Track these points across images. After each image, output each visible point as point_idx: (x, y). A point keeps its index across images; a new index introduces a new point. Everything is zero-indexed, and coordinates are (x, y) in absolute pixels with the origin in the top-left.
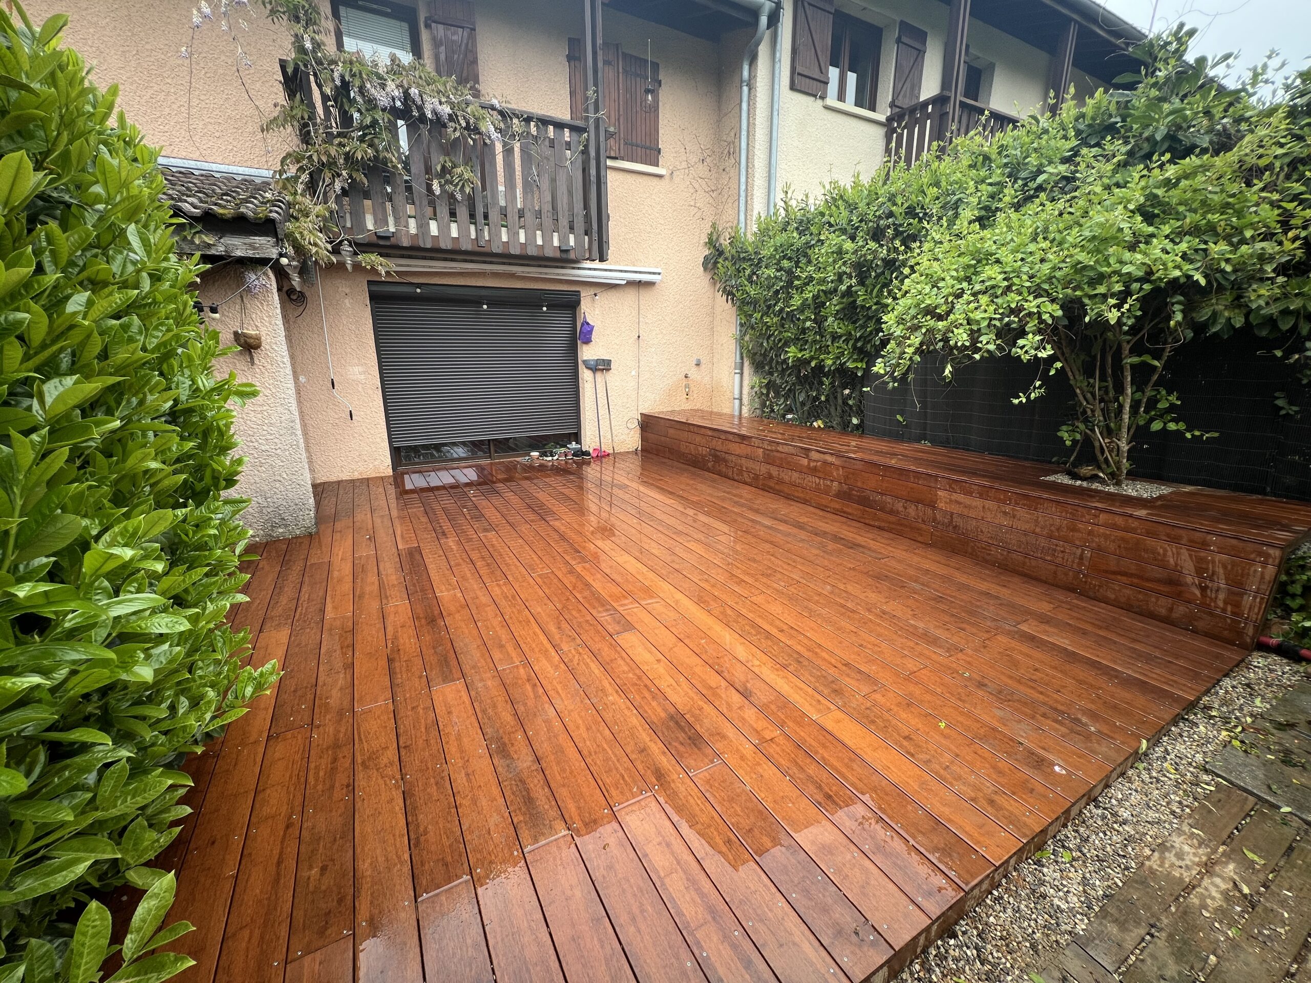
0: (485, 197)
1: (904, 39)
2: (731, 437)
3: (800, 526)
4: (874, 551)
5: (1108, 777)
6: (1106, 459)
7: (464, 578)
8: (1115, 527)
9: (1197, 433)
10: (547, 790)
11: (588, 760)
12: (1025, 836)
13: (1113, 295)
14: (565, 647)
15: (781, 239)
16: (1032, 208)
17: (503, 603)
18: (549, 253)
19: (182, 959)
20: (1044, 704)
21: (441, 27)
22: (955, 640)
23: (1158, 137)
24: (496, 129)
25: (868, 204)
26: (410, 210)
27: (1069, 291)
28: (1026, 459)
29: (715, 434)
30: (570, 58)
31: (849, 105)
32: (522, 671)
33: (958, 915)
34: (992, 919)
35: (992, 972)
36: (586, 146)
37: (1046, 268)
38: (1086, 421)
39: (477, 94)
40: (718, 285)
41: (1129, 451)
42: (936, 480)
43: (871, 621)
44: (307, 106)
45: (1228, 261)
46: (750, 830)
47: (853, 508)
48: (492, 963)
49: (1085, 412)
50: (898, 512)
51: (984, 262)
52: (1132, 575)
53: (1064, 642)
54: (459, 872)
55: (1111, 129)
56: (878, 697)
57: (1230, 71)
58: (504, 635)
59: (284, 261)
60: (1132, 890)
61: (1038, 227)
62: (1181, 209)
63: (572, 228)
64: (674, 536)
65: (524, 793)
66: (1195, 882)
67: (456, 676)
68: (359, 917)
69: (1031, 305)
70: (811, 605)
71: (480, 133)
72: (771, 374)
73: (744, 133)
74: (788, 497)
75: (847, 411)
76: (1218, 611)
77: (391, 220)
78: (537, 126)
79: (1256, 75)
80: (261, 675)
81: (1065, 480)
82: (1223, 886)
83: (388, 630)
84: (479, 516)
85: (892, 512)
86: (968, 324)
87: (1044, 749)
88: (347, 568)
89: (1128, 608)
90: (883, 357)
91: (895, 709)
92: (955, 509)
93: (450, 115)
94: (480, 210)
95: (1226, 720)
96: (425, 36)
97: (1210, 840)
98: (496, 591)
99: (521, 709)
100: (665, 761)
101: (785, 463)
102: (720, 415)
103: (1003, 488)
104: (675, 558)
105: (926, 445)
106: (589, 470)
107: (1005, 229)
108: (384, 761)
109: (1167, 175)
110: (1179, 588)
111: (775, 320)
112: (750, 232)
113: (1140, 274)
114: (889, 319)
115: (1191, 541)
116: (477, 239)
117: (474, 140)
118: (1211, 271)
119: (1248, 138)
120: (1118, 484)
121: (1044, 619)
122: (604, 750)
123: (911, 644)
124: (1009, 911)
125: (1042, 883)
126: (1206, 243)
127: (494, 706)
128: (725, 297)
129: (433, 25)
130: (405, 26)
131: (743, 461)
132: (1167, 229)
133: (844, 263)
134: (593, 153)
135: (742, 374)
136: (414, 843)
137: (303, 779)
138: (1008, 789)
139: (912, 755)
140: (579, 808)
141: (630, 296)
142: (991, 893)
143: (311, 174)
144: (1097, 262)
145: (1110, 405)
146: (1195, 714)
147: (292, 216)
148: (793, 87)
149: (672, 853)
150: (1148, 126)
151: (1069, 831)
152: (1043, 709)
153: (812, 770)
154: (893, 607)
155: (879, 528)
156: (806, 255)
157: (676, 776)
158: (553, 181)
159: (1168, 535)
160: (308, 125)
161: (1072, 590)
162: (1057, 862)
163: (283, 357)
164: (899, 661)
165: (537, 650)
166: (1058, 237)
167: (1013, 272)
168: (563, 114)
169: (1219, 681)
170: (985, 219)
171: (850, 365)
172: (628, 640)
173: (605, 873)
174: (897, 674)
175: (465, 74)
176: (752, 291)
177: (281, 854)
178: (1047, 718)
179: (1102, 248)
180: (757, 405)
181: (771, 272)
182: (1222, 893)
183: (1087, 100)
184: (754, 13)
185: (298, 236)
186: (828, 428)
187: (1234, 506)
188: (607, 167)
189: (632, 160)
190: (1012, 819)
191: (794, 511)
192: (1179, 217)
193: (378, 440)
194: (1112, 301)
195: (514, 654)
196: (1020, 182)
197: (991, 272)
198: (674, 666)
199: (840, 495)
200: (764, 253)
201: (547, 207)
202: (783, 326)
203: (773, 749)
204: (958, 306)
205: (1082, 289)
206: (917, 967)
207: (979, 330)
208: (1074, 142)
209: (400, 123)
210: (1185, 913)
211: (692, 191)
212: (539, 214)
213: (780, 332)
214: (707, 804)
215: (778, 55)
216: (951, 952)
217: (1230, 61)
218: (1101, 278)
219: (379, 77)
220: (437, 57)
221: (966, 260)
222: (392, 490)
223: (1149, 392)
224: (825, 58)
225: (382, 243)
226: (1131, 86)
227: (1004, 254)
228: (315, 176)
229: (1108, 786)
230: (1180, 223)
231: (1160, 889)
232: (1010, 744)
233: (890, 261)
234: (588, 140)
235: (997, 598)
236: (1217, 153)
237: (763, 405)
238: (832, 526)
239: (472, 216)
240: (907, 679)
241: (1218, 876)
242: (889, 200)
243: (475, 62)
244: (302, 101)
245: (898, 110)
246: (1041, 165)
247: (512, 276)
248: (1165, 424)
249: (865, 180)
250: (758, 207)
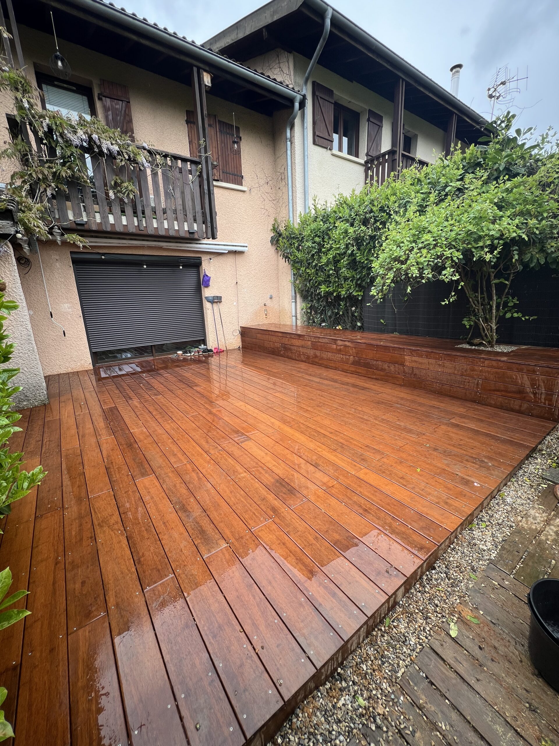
0: (142, 201)
1: (371, 119)
2: (293, 336)
3: (335, 381)
4: (375, 391)
5: (499, 486)
6: (486, 335)
7: (147, 421)
8: (492, 367)
9: (527, 318)
10: (212, 525)
11: (234, 508)
12: (464, 516)
13: (486, 247)
14: (212, 452)
15: (313, 226)
16: (444, 205)
17: (172, 432)
18: (182, 234)
19: (22, 612)
20: (466, 455)
21: (108, 100)
22: (420, 430)
23: (501, 169)
24: (147, 161)
25: (359, 206)
26: (96, 208)
27: (465, 245)
28: (448, 338)
29: (285, 335)
30: (188, 122)
31: (344, 154)
32: (188, 466)
33: (435, 559)
34: (451, 559)
35: (454, 583)
36: (201, 173)
37: (453, 234)
38: (475, 315)
39: (133, 140)
40: (280, 253)
41: (496, 329)
42: (404, 351)
43: (377, 424)
44: (26, 143)
45: (537, 228)
46: (327, 531)
47: (362, 370)
48: (193, 616)
49: (474, 311)
50: (385, 370)
51: (423, 232)
52: (502, 391)
53: (472, 426)
54: (167, 573)
55: (479, 165)
56: (385, 460)
57: (532, 136)
58: (175, 449)
59: (19, 236)
60: (514, 536)
61: (447, 214)
62: (515, 203)
63: (195, 220)
64: (267, 391)
65: (199, 528)
66: (542, 529)
67: (149, 473)
68: (109, 605)
69: (448, 253)
70: (345, 419)
71: (137, 163)
72: (312, 301)
73: (289, 167)
74: (326, 367)
75: (354, 319)
76: (542, 405)
77: (84, 214)
78: (171, 160)
79: (543, 139)
80: (33, 474)
81: (467, 346)
82: (555, 529)
83: (103, 453)
84: (150, 387)
85: (382, 370)
86: (417, 264)
87: (468, 476)
88: (72, 421)
89: (501, 407)
90: (375, 286)
91: (394, 465)
92: (414, 365)
93: (118, 151)
94: (139, 209)
95: (550, 455)
96: (98, 105)
97: (547, 510)
98: (167, 427)
99: (191, 486)
100: (277, 503)
101: (324, 348)
102: (285, 325)
103: (437, 351)
104: (269, 401)
105: (396, 334)
106: (213, 359)
107: (432, 215)
108: (112, 521)
109: (507, 187)
110: (524, 395)
111: (313, 271)
112: (296, 223)
113: (498, 235)
114: (375, 265)
115: (528, 370)
116: (138, 226)
117: (133, 167)
118: (530, 233)
119: (543, 168)
120: (492, 346)
121: (462, 416)
122: (242, 501)
123: (399, 434)
124: (459, 554)
125: (474, 539)
126: (527, 220)
127: (175, 486)
128: (284, 259)
129: (104, 98)
130: (85, 98)
131: (301, 349)
132: (508, 213)
133: (349, 238)
134: (205, 177)
135: (296, 302)
136: (137, 562)
137: (62, 538)
138: (453, 496)
139: (405, 486)
140: (232, 532)
141: (230, 259)
142: (450, 547)
143: (30, 185)
144: (477, 230)
145: (486, 306)
146: (536, 454)
147: (21, 210)
148: (314, 143)
149: (287, 548)
150: (495, 163)
151: (484, 513)
152: (467, 458)
153: (355, 498)
154: (388, 416)
155: (376, 379)
156: (328, 235)
157: (284, 510)
158: (183, 193)
159: (517, 369)
160: (27, 155)
161: (474, 402)
162: (479, 528)
163: (20, 296)
164: (394, 442)
165: (196, 455)
166: (458, 218)
167: (438, 236)
168: (186, 154)
169: (545, 437)
170: (422, 210)
171: (355, 294)
172: (249, 445)
173: (251, 562)
174: (393, 449)
175: (125, 129)
176: (299, 255)
177: (54, 578)
178: (468, 462)
179: (479, 223)
180: (305, 319)
181: (310, 244)
182: (555, 532)
183: (467, 150)
184: (291, 101)
185: (27, 221)
186: (345, 329)
187: (545, 353)
188: (214, 186)
189: (227, 181)
190: (457, 510)
191: (331, 374)
192: (513, 207)
193: (82, 348)
194: (486, 250)
195: (182, 458)
196: (437, 192)
197: (427, 237)
198: (276, 456)
199: (354, 363)
200: (305, 233)
201: (180, 208)
202: (317, 274)
203: (334, 491)
204: (411, 256)
205: (471, 244)
206: (418, 586)
207: (423, 267)
208: (461, 171)
209: (87, 155)
210: (539, 543)
211: (262, 200)
212: (175, 211)
213: (316, 278)
214: (302, 521)
215: (305, 125)
216: (434, 576)
217: (532, 131)
218: (480, 238)
219: (72, 126)
220: (107, 118)
221: (413, 231)
222: (93, 377)
223: (504, 299)
224: (331, 128)
225: (79, 228)
226: (487, 143)
227: (432, 228)
228: (33, 186)
229: (499, 491)
230: (514, 210)
231: (527, 534)
232: (453, 476)
233: (373, 236)
234: (202, 169)
235: (438, 408)
236: (528, 176)
237: (309, 319)
238: (352, 379)
239: (135, 213)
240: (399, 450)
241: (553, 525)
242: (370, 203)
243: (130, 121)
244: (23, 140)
245: (370, 157)
246: (447, 182)
247: (161, 248)
248: (512, 314)
249: (357, 193)
250: (300, 208)
